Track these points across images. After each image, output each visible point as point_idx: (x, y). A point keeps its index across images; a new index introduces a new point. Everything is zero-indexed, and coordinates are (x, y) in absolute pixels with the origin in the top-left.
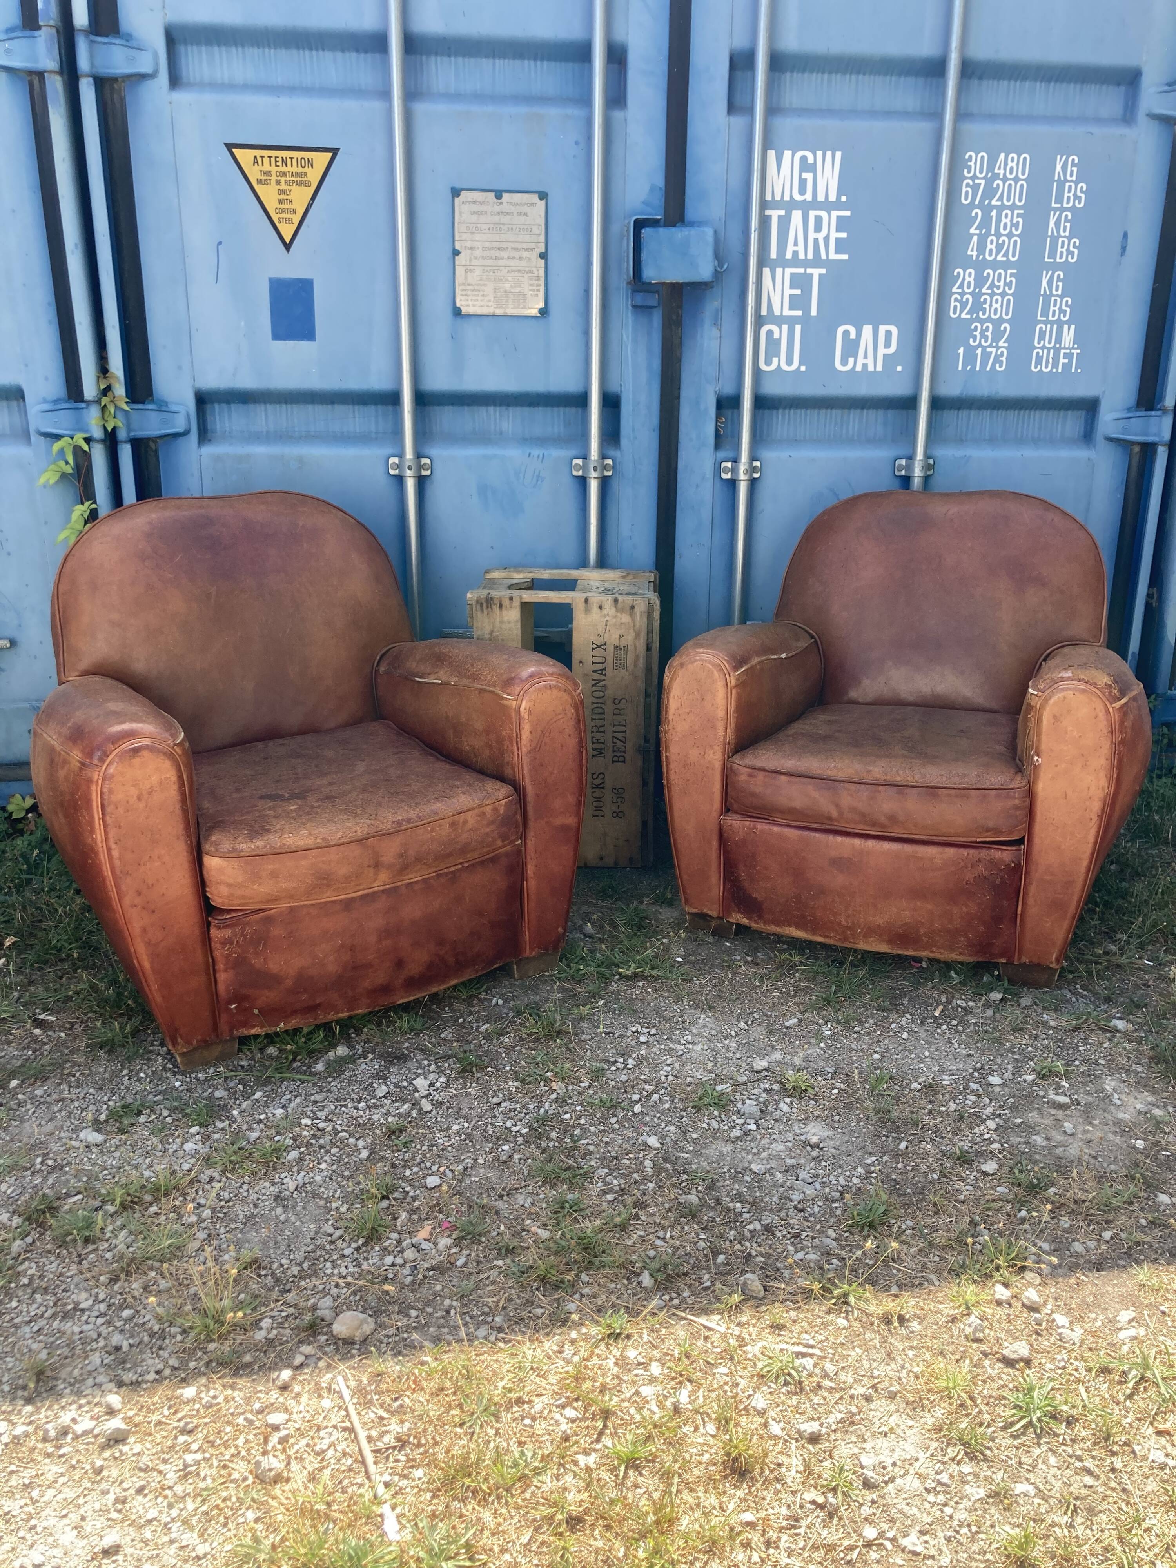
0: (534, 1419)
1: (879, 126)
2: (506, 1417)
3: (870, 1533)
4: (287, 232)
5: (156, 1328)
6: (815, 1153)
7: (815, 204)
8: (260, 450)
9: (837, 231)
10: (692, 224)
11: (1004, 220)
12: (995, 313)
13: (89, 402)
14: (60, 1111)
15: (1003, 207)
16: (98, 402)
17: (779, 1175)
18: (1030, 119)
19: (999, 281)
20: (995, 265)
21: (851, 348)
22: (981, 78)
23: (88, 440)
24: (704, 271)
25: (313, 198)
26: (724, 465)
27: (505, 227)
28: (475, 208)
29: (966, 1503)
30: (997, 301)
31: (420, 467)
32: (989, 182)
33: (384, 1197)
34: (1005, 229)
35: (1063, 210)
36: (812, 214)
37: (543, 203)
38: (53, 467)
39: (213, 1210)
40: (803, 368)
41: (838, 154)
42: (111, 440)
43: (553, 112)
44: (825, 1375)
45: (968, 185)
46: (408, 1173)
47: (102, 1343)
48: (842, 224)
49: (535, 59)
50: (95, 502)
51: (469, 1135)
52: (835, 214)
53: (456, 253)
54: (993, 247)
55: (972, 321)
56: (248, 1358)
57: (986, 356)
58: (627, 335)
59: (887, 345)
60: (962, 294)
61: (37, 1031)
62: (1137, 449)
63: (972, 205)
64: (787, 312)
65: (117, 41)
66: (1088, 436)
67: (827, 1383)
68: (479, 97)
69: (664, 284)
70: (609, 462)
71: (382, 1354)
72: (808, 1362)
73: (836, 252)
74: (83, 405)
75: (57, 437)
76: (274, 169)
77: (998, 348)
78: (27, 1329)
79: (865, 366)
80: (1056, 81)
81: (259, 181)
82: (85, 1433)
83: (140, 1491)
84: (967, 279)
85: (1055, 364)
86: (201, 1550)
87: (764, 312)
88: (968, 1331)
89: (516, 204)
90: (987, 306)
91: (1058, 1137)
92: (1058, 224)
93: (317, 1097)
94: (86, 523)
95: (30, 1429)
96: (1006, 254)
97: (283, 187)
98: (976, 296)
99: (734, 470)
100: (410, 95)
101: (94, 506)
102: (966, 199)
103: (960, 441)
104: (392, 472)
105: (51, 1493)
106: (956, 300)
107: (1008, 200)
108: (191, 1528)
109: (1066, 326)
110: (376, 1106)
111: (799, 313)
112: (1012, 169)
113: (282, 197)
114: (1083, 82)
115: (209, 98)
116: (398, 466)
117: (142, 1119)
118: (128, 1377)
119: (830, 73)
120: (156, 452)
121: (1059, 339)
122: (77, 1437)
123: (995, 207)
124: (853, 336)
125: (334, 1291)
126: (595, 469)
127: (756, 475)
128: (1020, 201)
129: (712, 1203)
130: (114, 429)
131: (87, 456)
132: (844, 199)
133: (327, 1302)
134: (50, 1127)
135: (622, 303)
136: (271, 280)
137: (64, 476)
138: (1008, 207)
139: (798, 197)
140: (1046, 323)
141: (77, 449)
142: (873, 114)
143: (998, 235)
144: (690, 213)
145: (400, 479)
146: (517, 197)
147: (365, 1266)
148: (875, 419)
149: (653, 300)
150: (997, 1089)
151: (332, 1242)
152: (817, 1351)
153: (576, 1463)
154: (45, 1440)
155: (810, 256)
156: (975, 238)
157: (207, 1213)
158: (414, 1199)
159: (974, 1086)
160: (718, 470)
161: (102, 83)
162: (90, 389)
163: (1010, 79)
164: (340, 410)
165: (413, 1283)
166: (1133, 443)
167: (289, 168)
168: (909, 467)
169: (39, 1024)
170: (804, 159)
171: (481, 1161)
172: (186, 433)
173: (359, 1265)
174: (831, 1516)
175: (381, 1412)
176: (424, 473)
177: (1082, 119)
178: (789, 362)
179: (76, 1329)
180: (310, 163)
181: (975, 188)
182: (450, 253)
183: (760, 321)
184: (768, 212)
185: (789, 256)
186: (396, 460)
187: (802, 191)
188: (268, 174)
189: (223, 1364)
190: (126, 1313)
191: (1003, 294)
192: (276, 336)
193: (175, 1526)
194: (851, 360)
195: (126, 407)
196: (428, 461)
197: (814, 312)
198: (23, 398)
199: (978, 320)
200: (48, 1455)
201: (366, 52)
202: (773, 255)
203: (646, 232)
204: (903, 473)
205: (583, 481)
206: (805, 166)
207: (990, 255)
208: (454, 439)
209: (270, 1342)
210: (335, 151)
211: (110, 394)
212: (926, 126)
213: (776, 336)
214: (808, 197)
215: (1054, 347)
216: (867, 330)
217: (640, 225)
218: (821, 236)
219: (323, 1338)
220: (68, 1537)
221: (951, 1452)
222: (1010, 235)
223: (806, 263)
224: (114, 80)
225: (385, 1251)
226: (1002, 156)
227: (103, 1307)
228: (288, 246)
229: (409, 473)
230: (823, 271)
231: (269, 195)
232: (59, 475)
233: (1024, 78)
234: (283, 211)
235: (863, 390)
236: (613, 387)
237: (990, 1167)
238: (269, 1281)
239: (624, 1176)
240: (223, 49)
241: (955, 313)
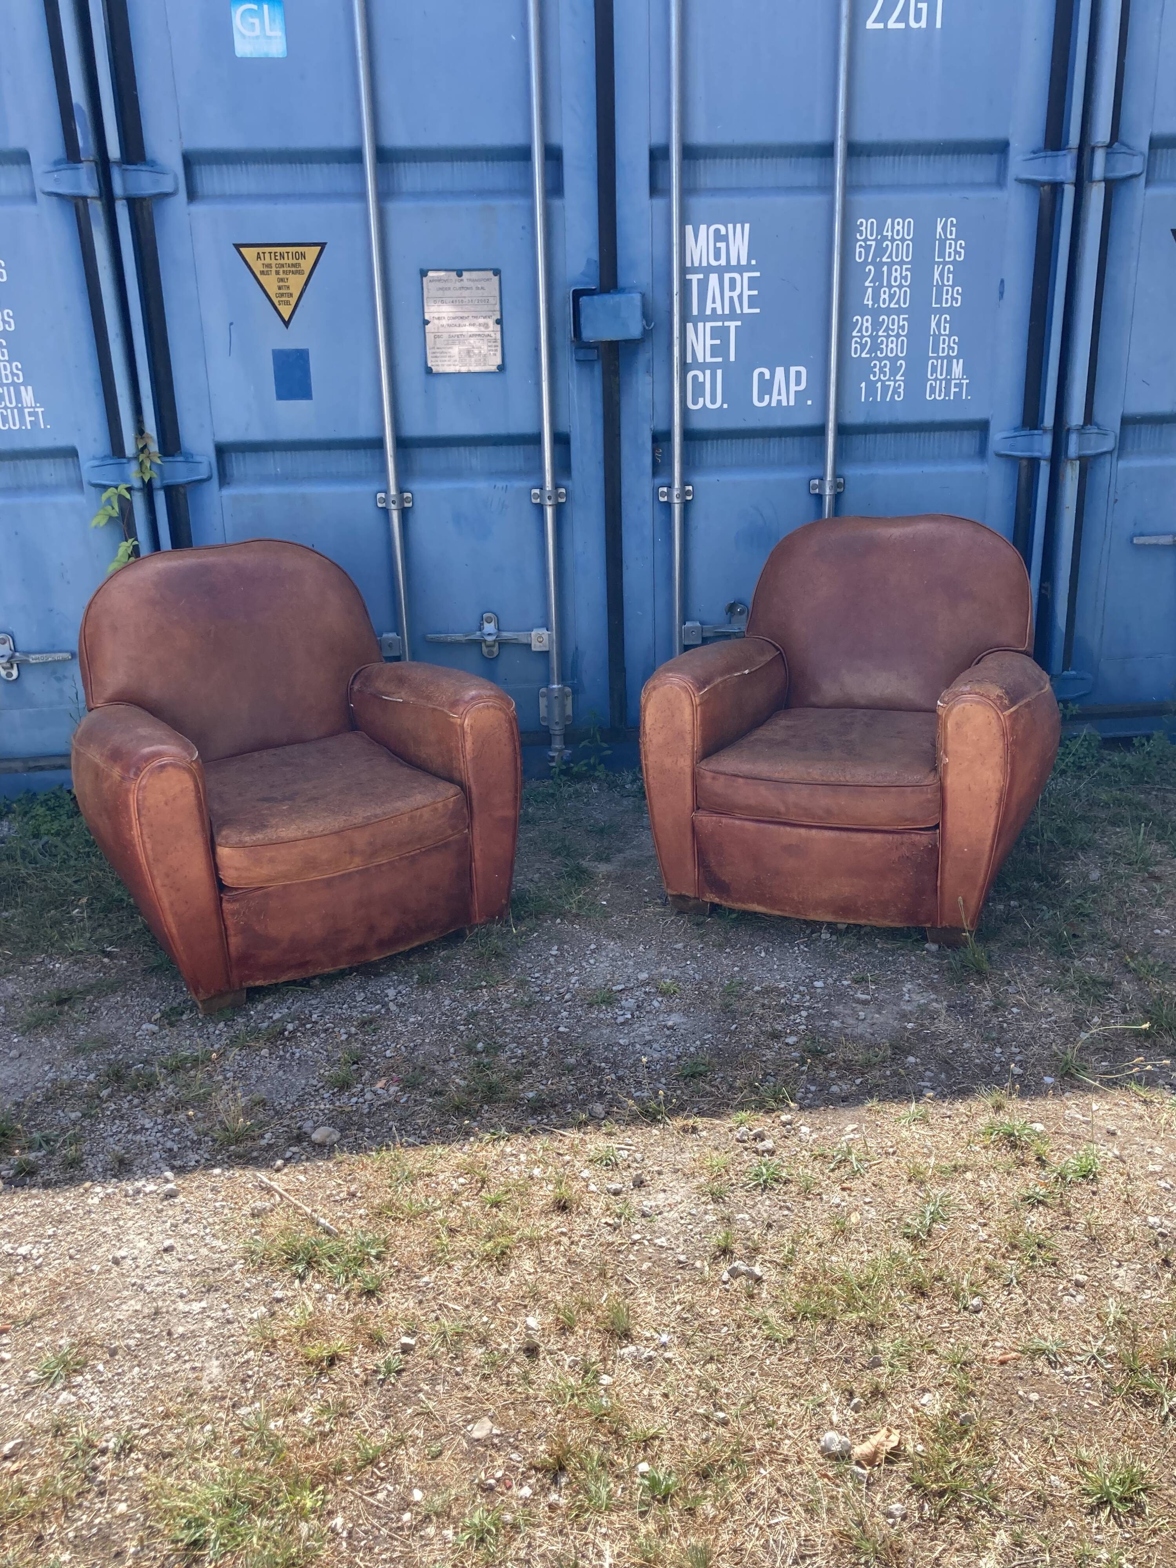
0: (438, 1184)
1: (781, 201)
2: (420, 1184)
3: (636, 1237)
4: (286, 312)
5: (195, 1138)
6: (668, 1032)
7: (729, 268)
8: (269, 490)
9: (749, 289)
10: (622, 291)
11: (894, 274)
12: (892, 352)
13: (129, 459)
14: (126, 1013)
15: (893, 263)
16: (136, 458)
17: (638, 1046)
18: (914, 187)
19: (893, 324)
20: (888, 312)
21: (766, 387)
22: (869, 156)
23: (129, 490)
24: (635, 330)
25: (306, 284)
26: (661, 490)
27: (466, 300)
28: (441, 285)
29: (703, 1224)
30: (892, 342)
31: (402, 500)
32: (879, 243)
33: (354, 1063)
34: (895, 281)
35: (945, 263)
36: (727, 276)
37: (497, 278)
38: (101, 512)
39: (235, 1073)
40: (725, 406)
41: (747, 226)
42: (148, 489)
43: (501, 204)
44: (635, 1161)
45: (861, 246)
46: (374, 1048)
47: (160, 1147)
48: (753, 283)
49: (487, 160)
50: (136, 540)
51: (421, 1025)
52: (746, 275)
53: (426, 322)
54: (886, 296)
55: (871, 359)
56: (255, 1154)
57: (885, 388)
58: (573, 386)
59: (798, 383)
60: (862, 337)
61: (106, 960)
62: (1024, 463)
63: (865, 263)
64: (709, 359)
65: (143, 168)
66: (982, 452)
67: (635, 1165)
68: (441, 194)
69: (602, 342)
70: (563, 490)
71: (342, 1151)
72: (625, 1154)
73: (749, 307)
74: (124, 461)
75: (105, 487)
76: (273, 262)
77: (895, 381)
78: (111, 1139)
79: (779, 402)
80: (935, 154)
81: (262, 273)
82: (151, 1192)
83: (186, 1221)
84: (865, 324)
85: (947, 393)
86: (224, 1247)
87: (689, 360)
88: (738, 1136)
89: (474, 281)
90: (884, 346)
91: (851, 1021)
92: (941, 275)
93: (313, 1002)
94: (130, 556)
95: (117, 1190)
96: (898, 302)
97: (282, 276)
98: (874, 338)
99: (669, 494)
100: (383, 196)
101: (136, 543)
102: (860, 257)
103: (868, 460)
104: (380, 505)
105: (130, 1223)
106: (856, 342)
107: (897, 257)
108: (218, 1238)
109: (955, 361)
110: (355, 1007)
111: (720, 360)
112: (898, 231)
113: (281, 284)
114: (959, 154)
115: (220, 208)
116: (384, 500)
117: (184, 1017)
118: (178, 1163)
119: (738, 158)
120: (185, 494)
121: (949, 371)
122: (146, 1194)
123: (886, 263)
124: (767, 376)
125: (315, 1118)
126: (549, 498)
127: (689, 498)
128: (907, 257)
129: (585, 1063)
130: (150, 480)
131: (130, 503)
132: (753, 262)
133: (310, 1123)
134: (119, 1023)
135: (566, 358)
136: (274, 351)
137: (111, 518)
138: (897, 263)
139: (714, 263)
140: (937, 358)
141: (121, 498)
142: (778, 190)
143: (890, 286)
144: (622, 281)
145: (386, 511)
146: (475, 275)
147: (338, 1104)
148: (792, 446)
149: (593, 354)
150: (819, 991)
151: (317, 1091)
152: (633, 1148)
153: (460, 1205)
154: (126, 1196)
155: (727, 312)
156: (870, 290)
157: (230, 1074)
158: (377, 1064)
159: (801, 988)
160: (656, 494)
161: (135, 204)
162: (130, 448)
163: (894, 155)
164: (335, 454)
165: (369, 1113)
166: (1021, 458)
167: (286, 261)
168: (821, 486)
169: (108, 955)
170: (717, 231)
171: (427, 1041)
172: (209, 478)
173: (333, 1104)
174: (615, 1229)
175: (340, 1181)
176: (406, 505)
177: (961, 185)
178: (713, 401)
179: (143, 1139)
180: (303, 256)
181: (867, 248)
182: (421, 323)
183: (685, 368)
184: (688, 277)
185: (708, 312)
186: (383, 495)
187: (717, 257)
188: (269, 266)
189: (240, 1157)
190: (176, 1130)
191: (898, 336)
192: (280, 397)
193: (208, 1238)
194: (767, 397)
195: (159, 462)
196: (409, 495)
197: (732, 358)
198: (77, 456)
199: (877, 358)
200: (128, 1204)
201: (346, 163)
202: (695, 312)
203: (583, 300)
204: (817, 491)
205: (541, 508)
206: (719, 237)
207: (884, 303)
208: (430, 475)
209: (270, 1146)
210: (323, 245)
211: (146, 451)
212: (820, 199)
213: (701, 379)
214: (723, 262)
215: (945, 379)
216: (780, 371)
217: (577, 295)
218: (735, 294)
219: (305, 1144)
220: (142, 1244)
221: (703, 1199)
222: (900, 286)
223: (723, 318)
224: (142, 199)
225: (353, 1095)
226: (889, 221)
227: (160, 1127)
228: (287, 323)
229: (393, 506)
230: (739, 323)
231: (271, 283)
232: (107, 518)
233: (907, 153)
234: (282, 295)
235: (778, 422)
236: (563, 428)
237: (791, 1040)
238: (272, 1113)
239: (527, 1048)
240: (231, 167)
241: (856, 353)
